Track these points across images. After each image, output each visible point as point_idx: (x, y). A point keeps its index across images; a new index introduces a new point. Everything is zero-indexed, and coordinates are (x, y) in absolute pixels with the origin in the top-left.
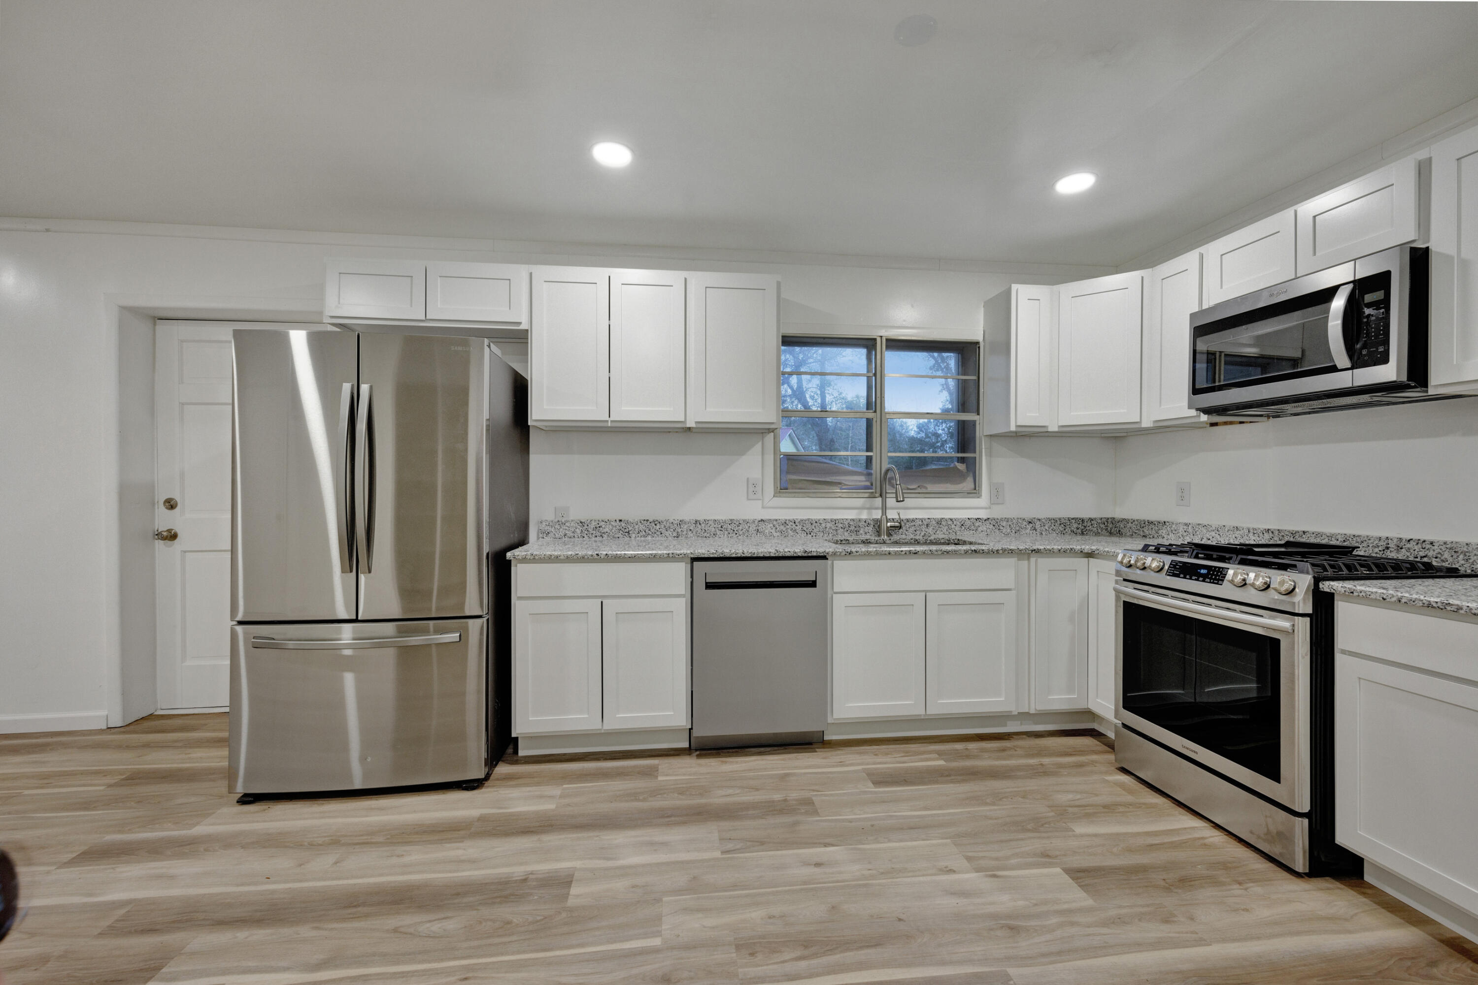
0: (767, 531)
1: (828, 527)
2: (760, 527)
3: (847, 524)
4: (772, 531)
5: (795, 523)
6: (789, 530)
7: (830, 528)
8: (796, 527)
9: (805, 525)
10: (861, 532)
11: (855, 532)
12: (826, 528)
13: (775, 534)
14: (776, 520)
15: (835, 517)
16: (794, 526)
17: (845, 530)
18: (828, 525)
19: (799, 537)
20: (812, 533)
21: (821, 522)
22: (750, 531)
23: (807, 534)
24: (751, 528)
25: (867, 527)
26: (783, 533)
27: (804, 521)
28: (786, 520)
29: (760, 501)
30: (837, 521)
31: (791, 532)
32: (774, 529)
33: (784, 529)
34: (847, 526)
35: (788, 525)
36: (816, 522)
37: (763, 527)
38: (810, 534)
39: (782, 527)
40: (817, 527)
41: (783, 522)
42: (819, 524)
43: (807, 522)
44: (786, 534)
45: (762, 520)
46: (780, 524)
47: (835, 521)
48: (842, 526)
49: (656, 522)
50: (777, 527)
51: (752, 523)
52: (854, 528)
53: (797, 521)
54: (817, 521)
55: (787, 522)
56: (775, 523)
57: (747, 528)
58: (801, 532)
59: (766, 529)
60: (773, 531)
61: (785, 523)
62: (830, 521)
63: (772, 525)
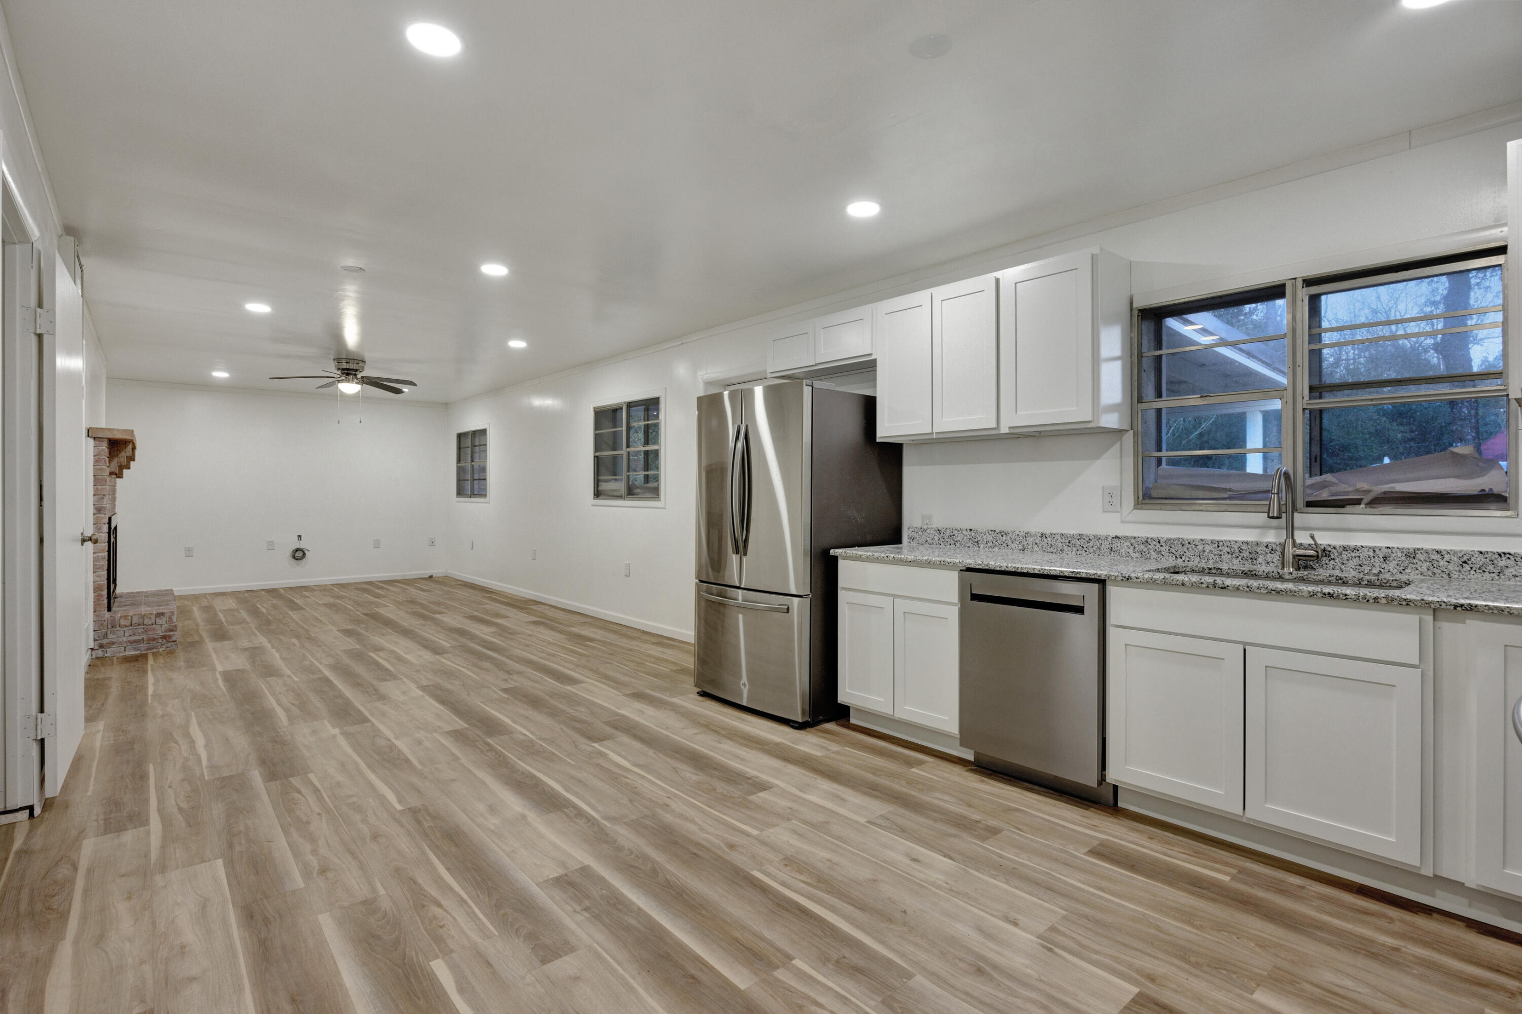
0: (1123, 550)
1: (1208, 551)
2: (1114, 546)
3: (1236, 548)
4: (1129, 551)
5: (1159, 542)
6: (1152, 551)
7: (1211, 552)
8: (1162, 548)
9: (1173, 546)
10: (1260, 560)
11: (1250, 561)
12: (1204, 551)
13: (1133, 555)
14: (1135, 538)
15: (1218, 538)
16: (1158, 546)
17: (1234, 555)
18: (1207, 548)
19: (1165, 560)
20: (1183, 557)
21: (1197, 543)
22: (1102, 549)
23: (1176, 557)
24: (1103, 546)
25: (1269, 554)
26: (1143, 553)
27: (1172, 541)
28: (1148, 538)
29: (1119, 514)
30: (1221, 543)
31: (1153, 553)
32: (1132, 548)
33: (1145, 549)
34: (1237, 551)
35: (1150, 544)
36: (1189, 543)
37: (1119, 545)
38: (1181, 558)
39: (1142, 547)
40: (1190, 549)
41: (1143, 540)
42: (1193, 546)
43: (1176, 542)
44: (1148, 555)
45: (1117, 537)
46: (1139, 543)
47: (1218, 544)
48: (1229, 551)
49: (1003, 533)
50: (1136, 546)
51: (1104, 539)
52: (1248, 554)
53: (1162, 541)
54: (1191, 542)
55: (1149, 541)
56: (1133, 541)
57: (1098, 545)
58: (1168, 554)
59: (1122, 548)
60: (1131, 551)
61: (1147, 542)
62: (1209, 542)
63: (1128, 544)
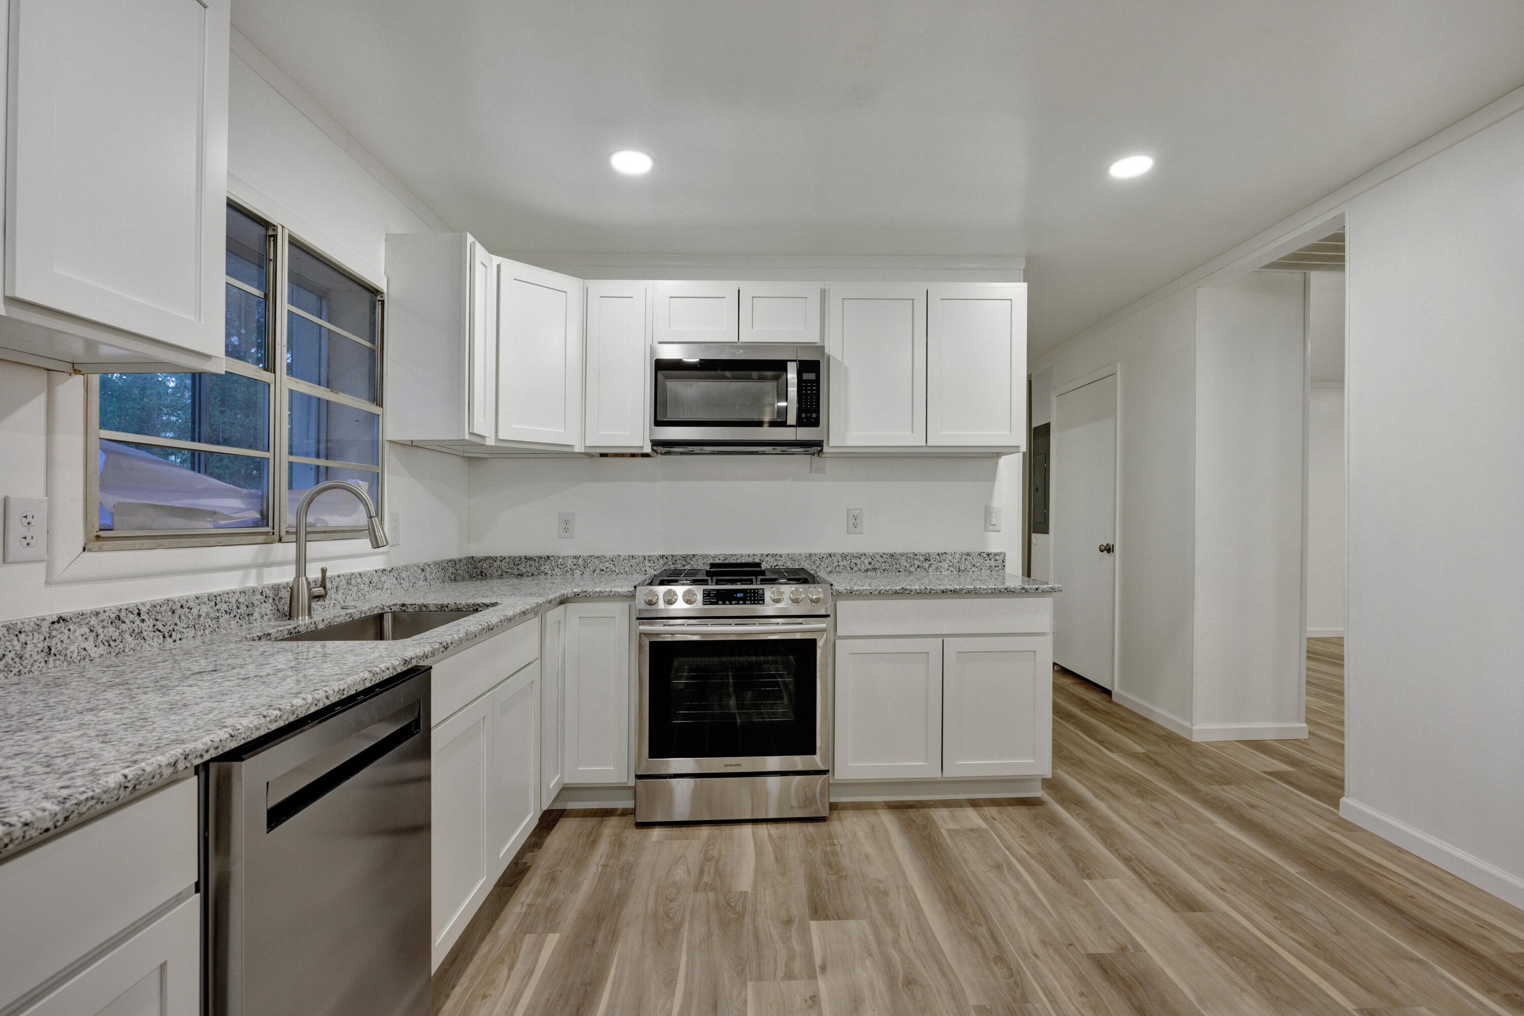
0: (73, 648)
1: (204, 615)
2: (55, 640)
3: (233, 600)
4: (86, 645)
5: (139, 614)
6: (127, 636)
7: (208, 614)
8: (143, 625)
9: (159, 617)
10: (256, 615)
11: (247, 618)
12: (200, 616)
13: (94, 652)
14: (97, 614)
15: (215, 589)
16: (138, 622)
17: (232, 615)
18: (204, 609)
19: (148, 648)
20: (174, 634)
21: (191, 604)
22: (27, 655)
23: (164, 637)
24: (29, 648)
25: (264, 604)
26: (113, 644)
27: (158, 607)
28: (120, 610)
29: (42, 567)
30: (219, 598)
31: (129, 639)
32: (91, 639)
33: (116, 635)
34: (235, 607)
35: (124, 622)
36: (182, 606)
37: (65, 638)
38: (171, 636)
39: (111, 630)
40: (183, 617)
41: (113, 616)
42: (187, 610)
43: (164, 608)
44: (121, 646)
45: (61, 619)
46: (105, 623)
47: (214, 599)
48: (227, 609)
50: (100, 631)
51: (33, 631)
52: (245, 608)
53: (144, 610)
54: (184, 604)
55: (123, 614)
56: (94, 621)
57: (18, 648)
58: (152, 634)
59: (73, 642)
60: (89, 645)
61: (118, 617)
62: (206, 599)
63: (85, 629)
